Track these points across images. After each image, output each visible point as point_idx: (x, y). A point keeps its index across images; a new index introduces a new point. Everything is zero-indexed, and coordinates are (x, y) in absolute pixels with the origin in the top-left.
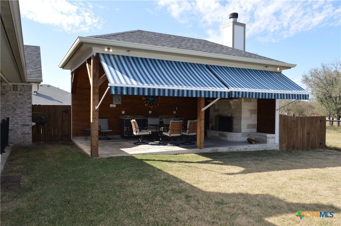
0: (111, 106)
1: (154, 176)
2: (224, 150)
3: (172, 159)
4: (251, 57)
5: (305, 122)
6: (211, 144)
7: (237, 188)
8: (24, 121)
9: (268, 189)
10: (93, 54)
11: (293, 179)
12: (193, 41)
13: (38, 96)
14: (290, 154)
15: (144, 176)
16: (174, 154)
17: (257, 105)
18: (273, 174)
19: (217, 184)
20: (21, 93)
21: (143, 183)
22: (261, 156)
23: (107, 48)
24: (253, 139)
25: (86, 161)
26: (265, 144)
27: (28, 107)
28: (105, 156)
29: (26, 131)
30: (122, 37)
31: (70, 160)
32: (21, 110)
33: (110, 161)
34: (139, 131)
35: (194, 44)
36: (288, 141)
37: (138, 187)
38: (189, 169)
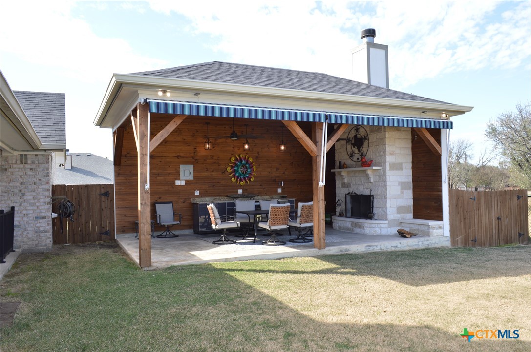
0: (177, 183)
1: (236, 298)
2: (359, 251)
3: (272, 268)
4: (397, 97)
5: (493, 200)
6: (339, 240)
7: (375, 316)
8: (38, 211)
9: (429, 317)
10: (139, 101)
11: (473, 298)
12: (304, 75)
13: (74, 171)
14: (468, 254)
15: (219, 299)
16: (276, 259)
17: (411, 174)
18: (439, 290)
19: (342, 311)
20: (33, 167)
21: (216, 311)
22: (421, 258)
23: (161, 91)
24: (407, 229)
25: (130, 273)
26: (427, 238)
27: (44, 190)
28: (163, 265)
29: (41, 226)
30: (187, 72)
31: (105, 272)
32: (34, 194)
33: (169, 273)
34: (220, 222)
35: (305, 80)
36: (466, 231)
37: (206, 319)
38: (297, 284)
